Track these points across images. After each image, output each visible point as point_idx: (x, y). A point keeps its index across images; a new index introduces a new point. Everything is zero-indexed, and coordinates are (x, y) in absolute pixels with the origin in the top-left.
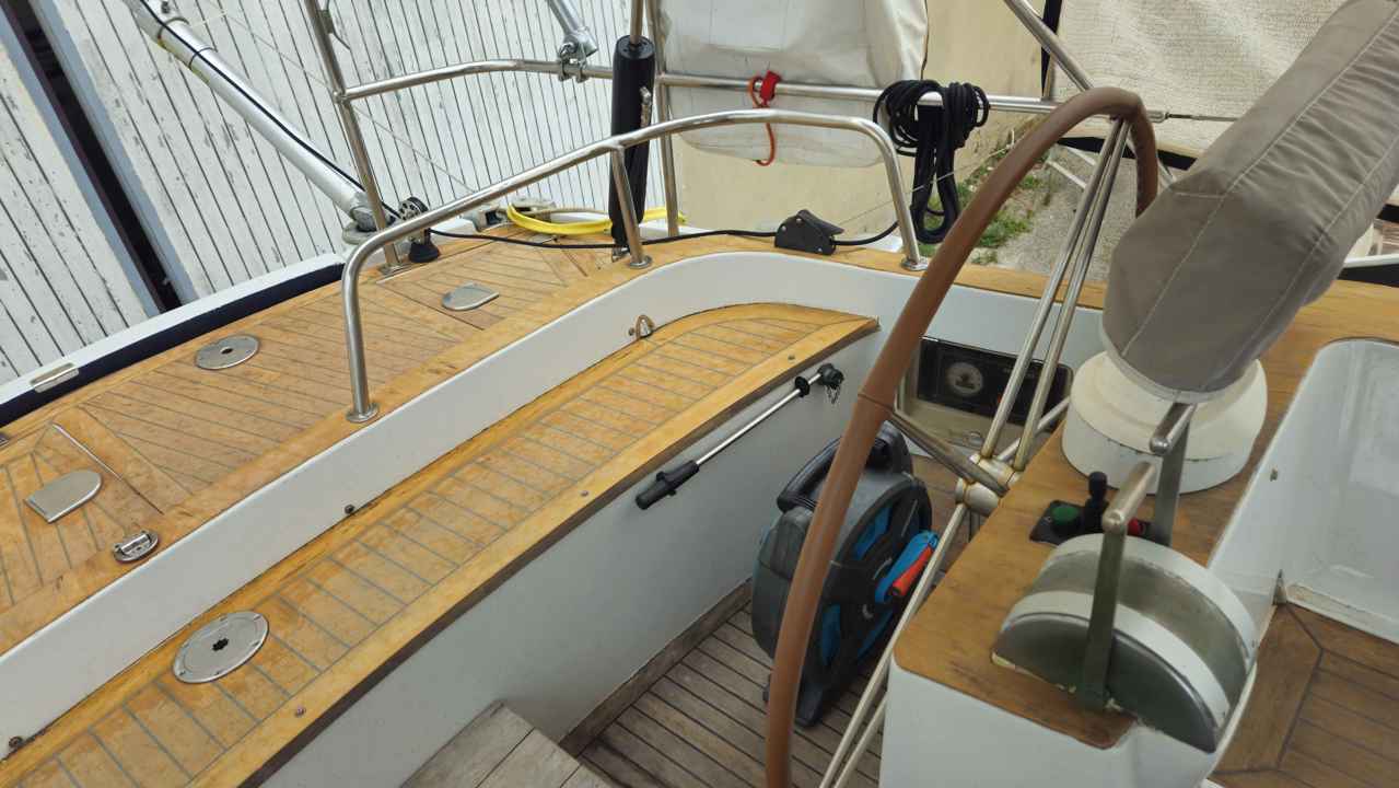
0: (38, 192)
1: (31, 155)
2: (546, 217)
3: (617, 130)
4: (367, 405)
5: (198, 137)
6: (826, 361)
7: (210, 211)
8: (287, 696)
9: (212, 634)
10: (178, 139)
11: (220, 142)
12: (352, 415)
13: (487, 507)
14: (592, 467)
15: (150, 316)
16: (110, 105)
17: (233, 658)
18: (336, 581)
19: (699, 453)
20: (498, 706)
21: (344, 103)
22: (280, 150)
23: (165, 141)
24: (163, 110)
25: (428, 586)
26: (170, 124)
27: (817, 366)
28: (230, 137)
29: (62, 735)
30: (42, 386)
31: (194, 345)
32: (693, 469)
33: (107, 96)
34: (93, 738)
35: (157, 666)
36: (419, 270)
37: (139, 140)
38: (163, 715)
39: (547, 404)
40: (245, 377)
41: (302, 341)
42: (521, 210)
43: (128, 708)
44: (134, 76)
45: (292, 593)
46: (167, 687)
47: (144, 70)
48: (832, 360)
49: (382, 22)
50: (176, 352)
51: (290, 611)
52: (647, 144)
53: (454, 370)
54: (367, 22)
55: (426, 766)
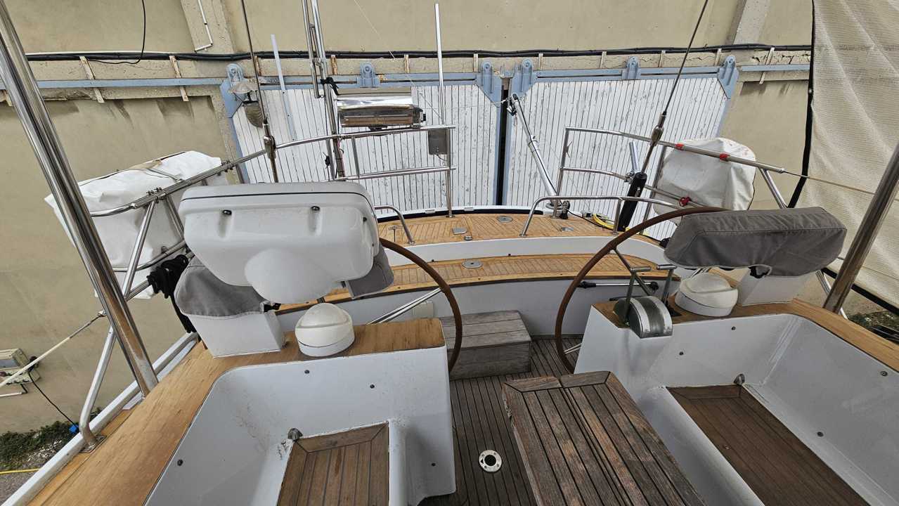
0: (485, 174)
1: (488, 165)
2: (604, 221)
3: (628, 195)
4: (525, 235)
5: (528, 173)
6: (656, 281)
7: (520, 193)
8: (479, 276)
9: (472, 262)
10: (522, 173)
11: (532, 177)
12: (521, 235)
13: (538, 267)
14: (568, 271)
15: (493, 204)
16: (511, 158)
17: (473, 266)
18: (499, 265)
19: (598, 283)
20: (517, 311)
21: (562, 170)
22: (541, 177)
23: (519, 171)
24: (523, 164)
25: (515, 273)
26: (523, 167)
27: (651, 281)
28: (535, 176)
29: (439, 263)
30: (466, 210)
31: (498, 215)
32: (594, 285)
33: (512, 156)
34: (444, 266)
35: (461, 262)
36: (560, 220)
37: (513, 169)
38: (457, 268)
39: (566, 256)
40: (505, 225)
41: (521, 224)
42: (598, 216)
43: (452, 265)
44: (520, 153)
45: (489, 263)
46: (459, 265)
47: (523, 152)
48: (658, 282)
49: (595, 157)
50: (494, 215)
51: (487, 265)
52: (637, 202)
53: (549, 236)
54: (590, 156)
55: (495, 312)
